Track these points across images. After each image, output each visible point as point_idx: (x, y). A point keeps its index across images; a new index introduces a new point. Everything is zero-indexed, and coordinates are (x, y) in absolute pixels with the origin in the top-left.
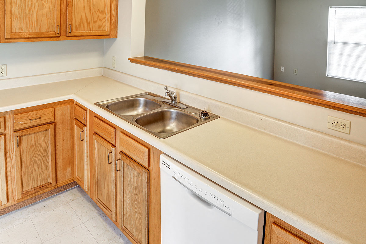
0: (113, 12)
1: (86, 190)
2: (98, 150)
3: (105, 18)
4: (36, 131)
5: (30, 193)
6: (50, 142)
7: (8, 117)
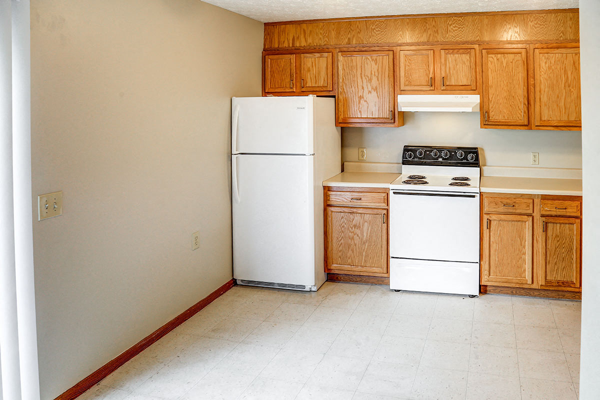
4: (561, 222)
5: (553, 284)
6: (575, 238)
7: (536, 201)
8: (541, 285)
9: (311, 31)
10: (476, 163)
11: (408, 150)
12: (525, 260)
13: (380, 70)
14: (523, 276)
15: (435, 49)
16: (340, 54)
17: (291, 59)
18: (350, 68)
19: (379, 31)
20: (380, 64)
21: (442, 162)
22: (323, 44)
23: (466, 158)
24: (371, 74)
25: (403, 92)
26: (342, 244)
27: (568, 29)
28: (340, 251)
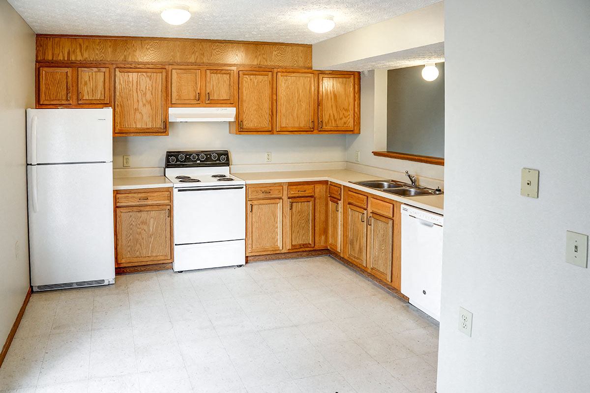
0: (356, 110)
1: (340, 251)
2: (352, 216)
3: (349, 115)
4: (302, 201)
5: (297, 247)
6: (311, 211)
7: (284, 187)
8: (289, 249)
9: (87, 46)
10: (227, 163)
11: (171, 156)
12: (277, 233)
13: (154, 85)
14: (276, 244)
15: (201, 69)
16: (117, 69)
17: (67, 72)
18: (126, 83)
19: (153, 50)
20: (155, 80)
21: (199, 164)
22: (99, 60)
23: (219, 159)
24: (146, 88)
25: (173, 105)
26: (130, 239)
27: (300, 59)
28: (129, 247)
